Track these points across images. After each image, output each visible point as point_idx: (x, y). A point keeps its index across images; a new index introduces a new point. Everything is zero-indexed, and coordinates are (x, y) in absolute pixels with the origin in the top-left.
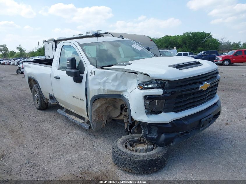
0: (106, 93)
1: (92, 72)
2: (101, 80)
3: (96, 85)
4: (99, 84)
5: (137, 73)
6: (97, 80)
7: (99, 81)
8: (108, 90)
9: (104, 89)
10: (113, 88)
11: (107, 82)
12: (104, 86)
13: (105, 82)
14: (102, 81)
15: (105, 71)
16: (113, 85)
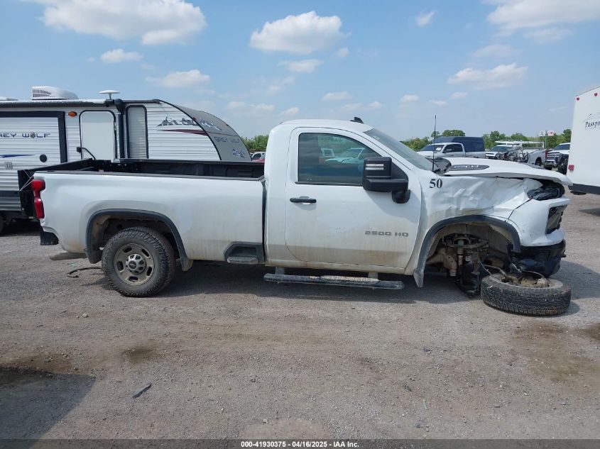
0: (460, 214)
1: (435, 182)
2: (453, 194)
3: (443, 203)
4: (450, 200)
5: (522, 179)
6: (446, 194)
7: (450, 195)
8: (464, 210)
9: (457, 209)
10: (473, 206)
11: (464, 197)
12: (458, 203)
13: (460, 196)
14: (456, 195)
15: (462, 179)
16: (474, 201)
